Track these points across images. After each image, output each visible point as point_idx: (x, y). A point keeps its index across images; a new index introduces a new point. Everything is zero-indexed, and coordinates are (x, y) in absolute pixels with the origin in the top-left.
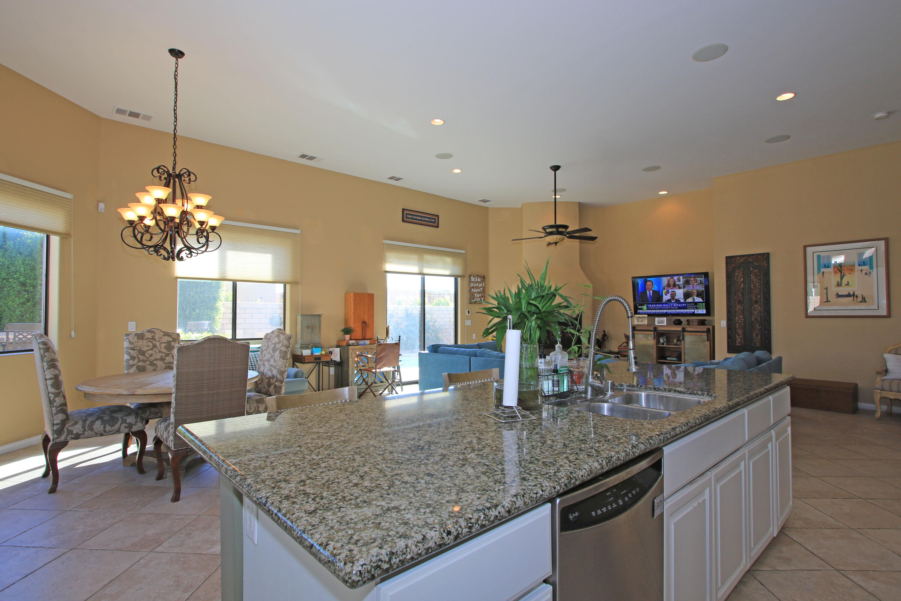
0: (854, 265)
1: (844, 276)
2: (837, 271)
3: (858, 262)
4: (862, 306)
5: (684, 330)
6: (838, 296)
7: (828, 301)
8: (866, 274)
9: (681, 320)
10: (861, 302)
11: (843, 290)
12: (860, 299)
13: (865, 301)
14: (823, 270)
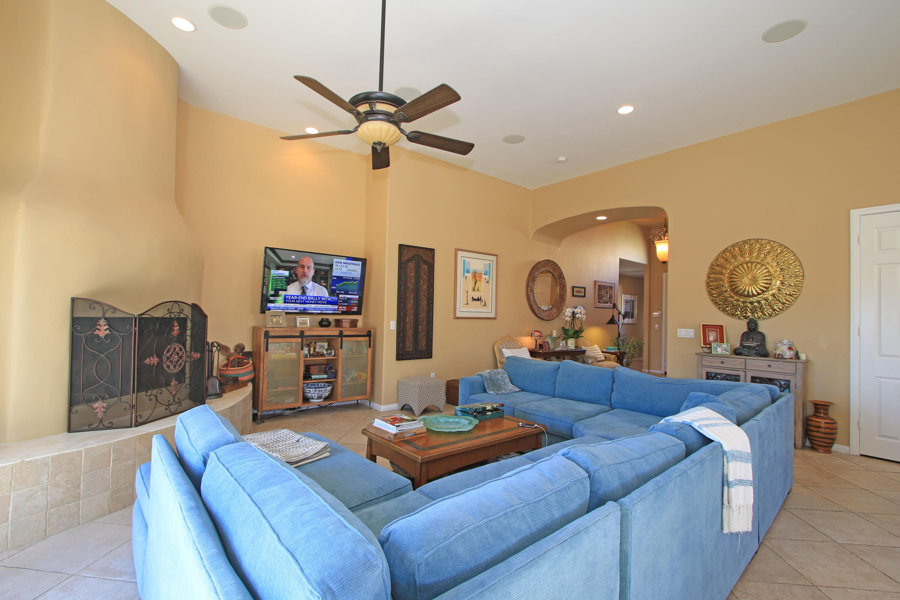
0: (481, 274)
1: (476, 282)
2: (473, 277)
3: (484, 272)
4: (484, 309)
5: (341, 335)
6: (474, 299)
7: (467, 304)
8: (487, 282)
9: (330, 320)
10: (484, 306)
11: (476, 295)
12: (483, 303)
13: (486, 306)
14: (466, 274)
